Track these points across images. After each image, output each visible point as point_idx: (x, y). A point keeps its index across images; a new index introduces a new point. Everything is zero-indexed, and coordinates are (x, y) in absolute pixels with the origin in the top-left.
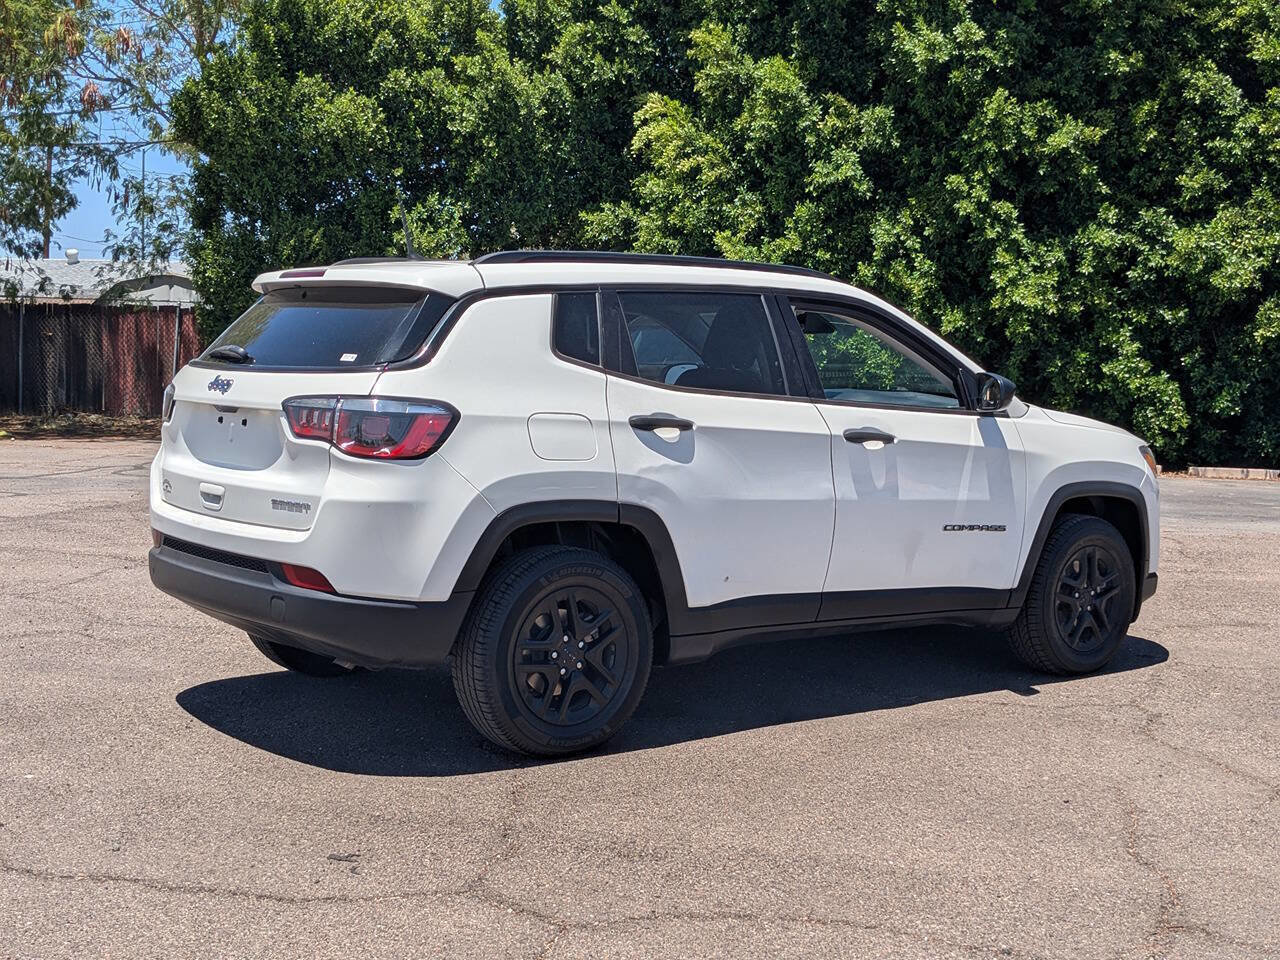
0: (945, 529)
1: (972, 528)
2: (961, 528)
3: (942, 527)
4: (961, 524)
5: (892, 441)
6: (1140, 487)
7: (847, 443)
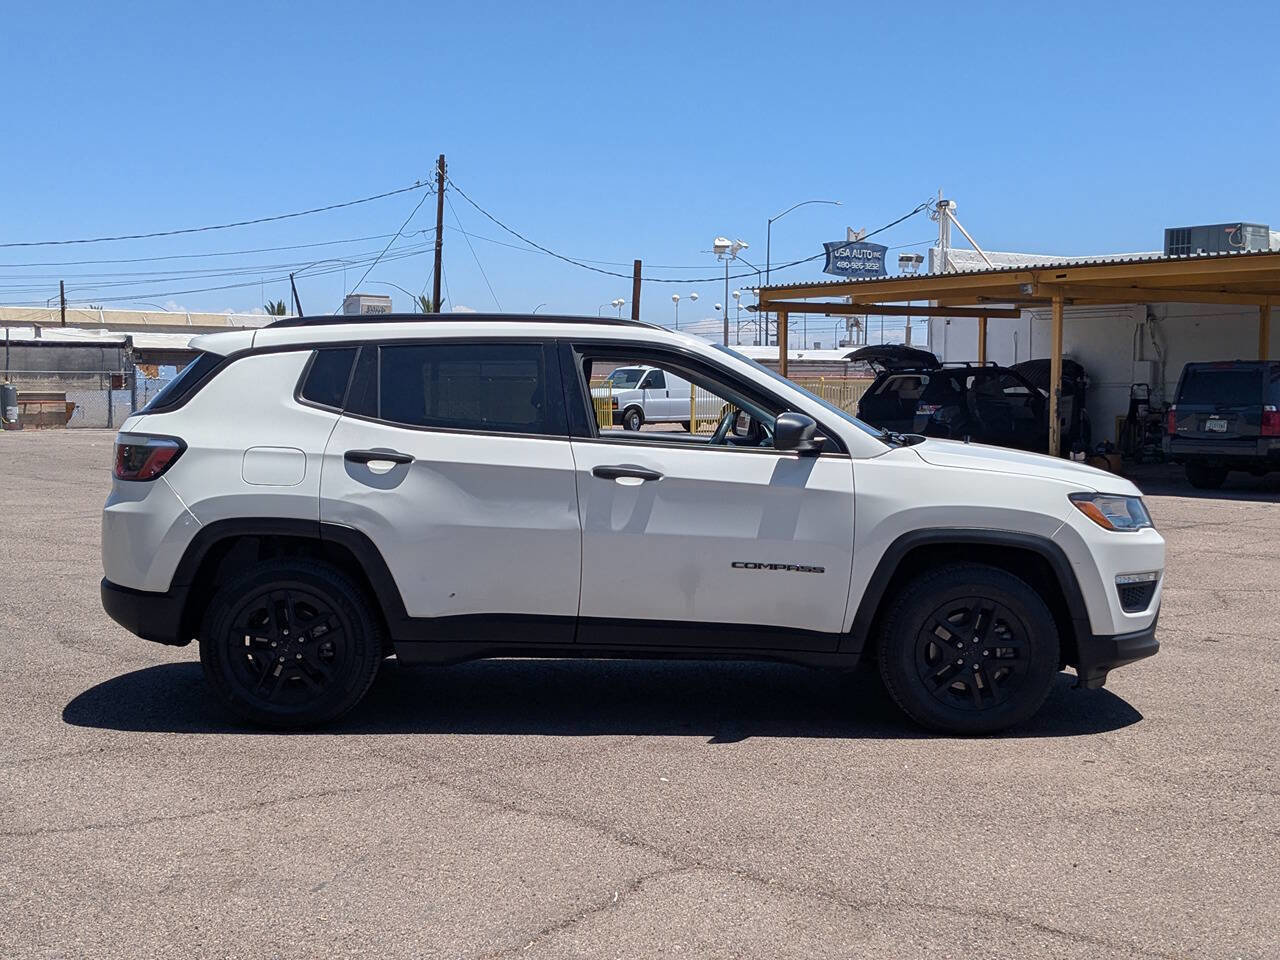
0: (734, 565)
1: (774, 567)
2: (758, 566)
3: (730, 565)
4: (758, 562)
5: (658, 478)
6: (1052, 537)
7: (595, 478)
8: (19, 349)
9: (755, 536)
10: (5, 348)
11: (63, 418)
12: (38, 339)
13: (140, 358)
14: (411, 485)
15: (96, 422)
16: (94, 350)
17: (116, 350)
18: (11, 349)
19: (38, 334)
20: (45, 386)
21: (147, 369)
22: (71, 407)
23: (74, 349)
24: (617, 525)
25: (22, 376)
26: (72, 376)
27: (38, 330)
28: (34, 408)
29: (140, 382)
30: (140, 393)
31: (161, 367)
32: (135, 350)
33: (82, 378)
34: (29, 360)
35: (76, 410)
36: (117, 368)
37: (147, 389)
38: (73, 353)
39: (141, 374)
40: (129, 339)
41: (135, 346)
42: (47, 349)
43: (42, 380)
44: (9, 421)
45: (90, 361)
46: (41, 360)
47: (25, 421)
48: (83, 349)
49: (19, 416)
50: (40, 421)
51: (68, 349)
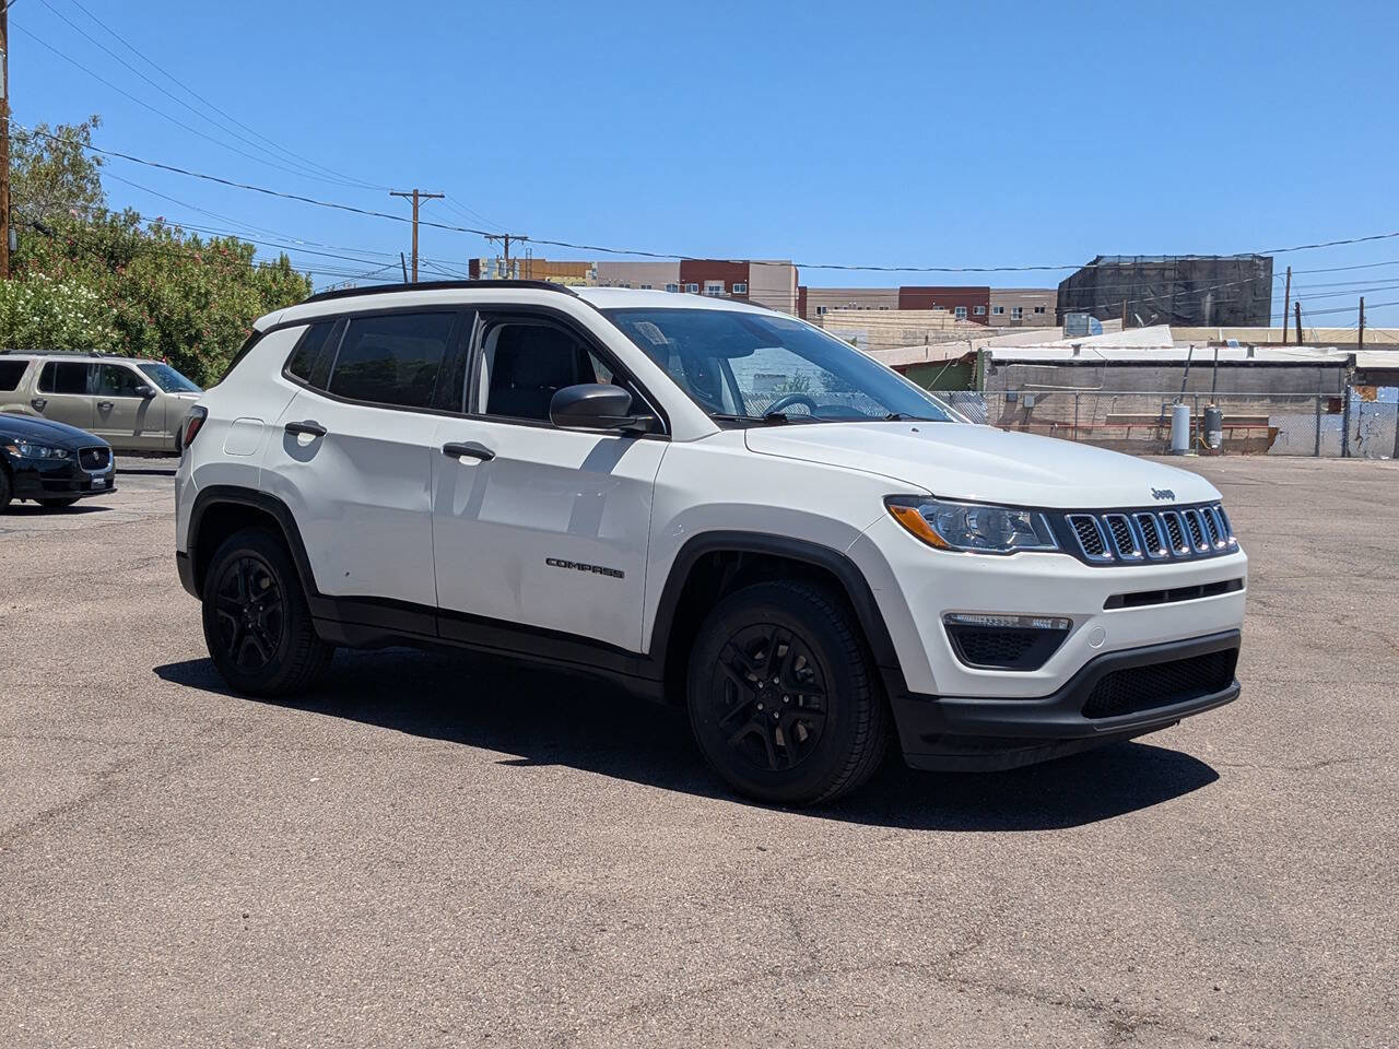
0: (548, 561)
1: (580, 567)
2: (568, 565)
4: (568, 559)
5: (491, 458)
6: (846, 552)
7: (444, 457)
8: (1230, 370)
9: (565, 529)
10: (1213, 369)
11: (1266, 445)
12: (1250, 359)
13: (1364, 378)
14: (324, 459)
15: (1302, 449)
16: (1311, 370)
17: (1337, 370)
18: (1220, 370)
19: (1251, 354)
20: (1254, 410)
21: (1364, 391)
22: (1274, 432)
23: (1290, 370)
24: (458, 510)
25: (1231, 398)
26: (1286, 399)
27: (1251, 348)
28: (1241, 434)
29: (1354, 406)
30: (1354, 418)
31: (1380, 389)
32: (1358, 370)
33: (1297, 401)
34: (1239, 381)
35: (1279, 436)
36: (1337, 389)
37: (1361, 413)
38: (1287, 374)
39: (1356, 396)
40: (1353, 358)
41: (1358, 365)
42: (1260, 369)
43: (1252, 404)
44: (1210, 446)
45: (1307, 382)
46: (1254, 381)
47: (1229, 447)
48: (1299, 370)
49: (1223, 441)
50: (1245, 447)
51: (1282, 370)
